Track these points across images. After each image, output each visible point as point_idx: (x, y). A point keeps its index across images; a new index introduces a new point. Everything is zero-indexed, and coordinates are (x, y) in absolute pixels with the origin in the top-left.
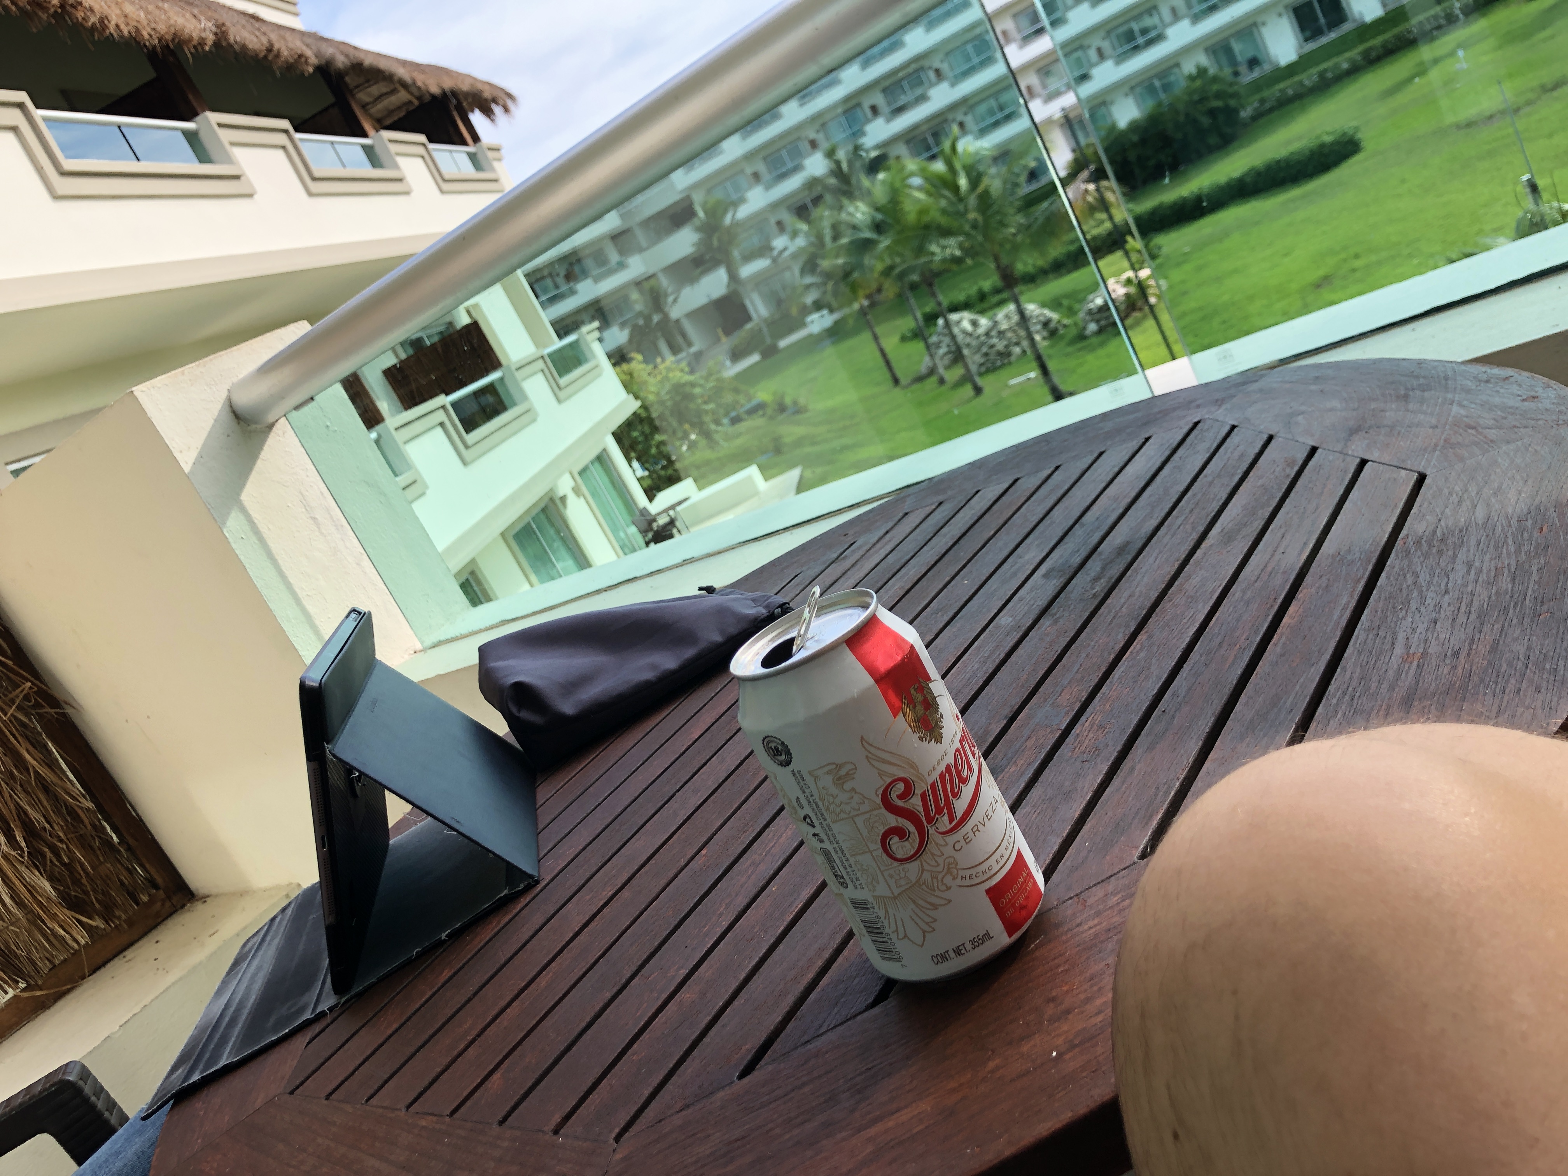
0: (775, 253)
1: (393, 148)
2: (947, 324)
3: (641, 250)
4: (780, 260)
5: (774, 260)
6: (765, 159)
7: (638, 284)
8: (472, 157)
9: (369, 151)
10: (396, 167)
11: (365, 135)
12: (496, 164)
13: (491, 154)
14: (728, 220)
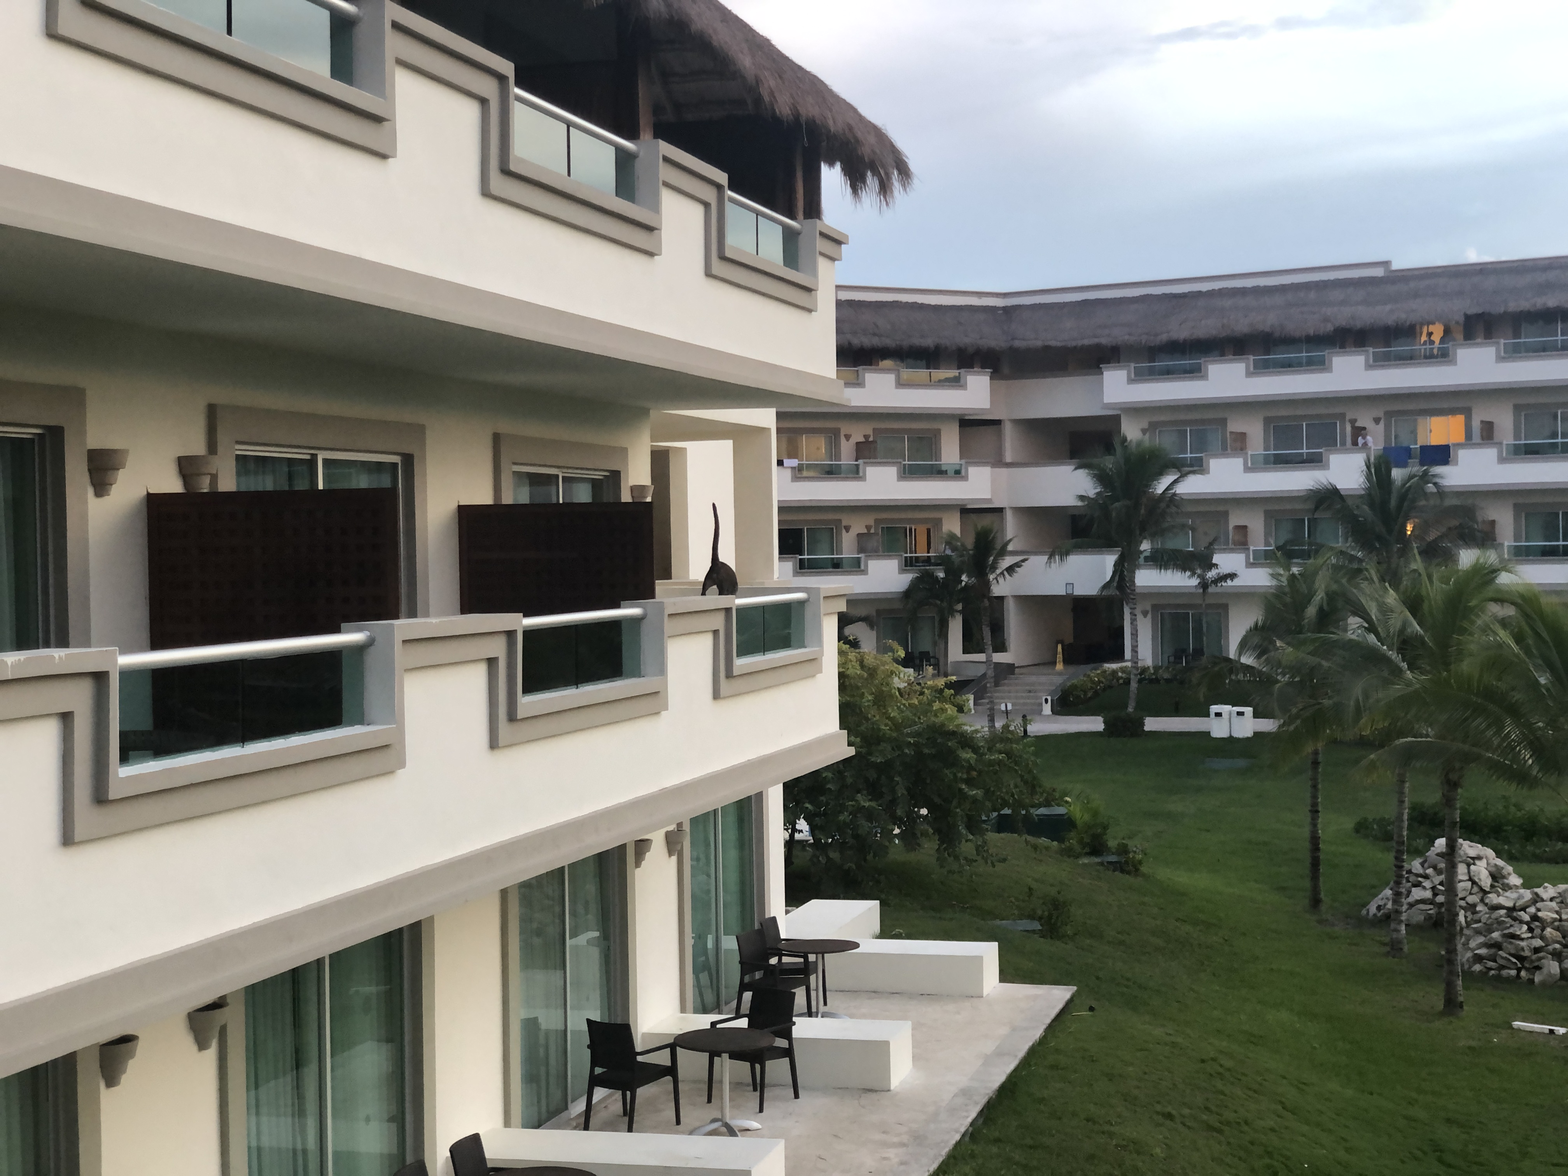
0: (1212, 574)
1: (667, 173)
2: (1451, 851)
3: (999, 462)
4: (1212, 589)
5: (1204, 585)
6: (1267, 421)
7: (966, 511)
8: (790, 238)
9: (624, 160)
10: (655, 207)
11: (631, 134)
12: (822, 263)
13: (822, 245)
14: (1161, 486)
